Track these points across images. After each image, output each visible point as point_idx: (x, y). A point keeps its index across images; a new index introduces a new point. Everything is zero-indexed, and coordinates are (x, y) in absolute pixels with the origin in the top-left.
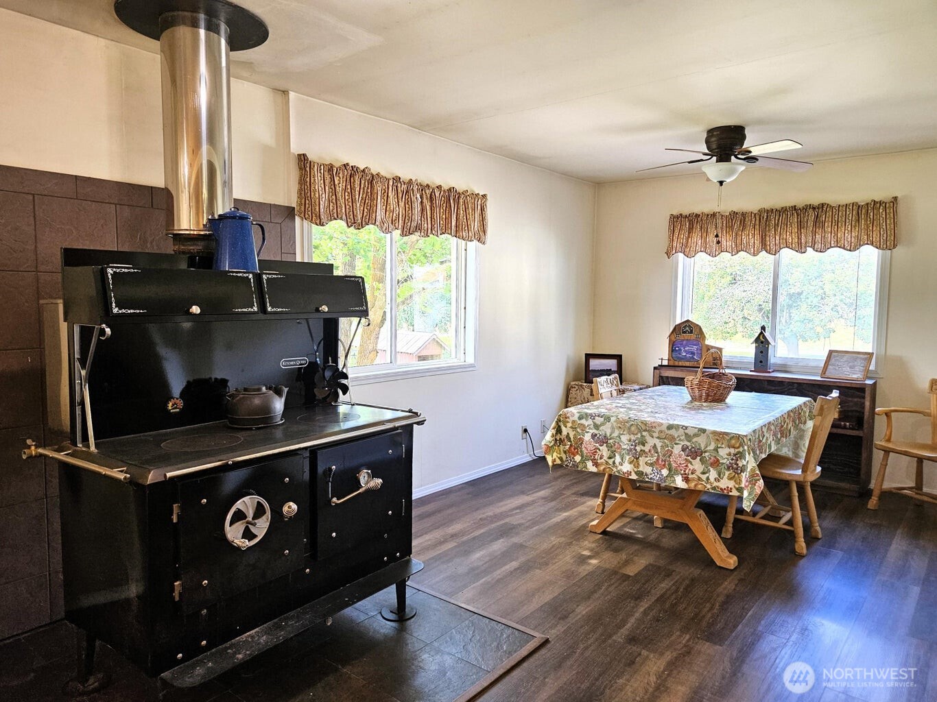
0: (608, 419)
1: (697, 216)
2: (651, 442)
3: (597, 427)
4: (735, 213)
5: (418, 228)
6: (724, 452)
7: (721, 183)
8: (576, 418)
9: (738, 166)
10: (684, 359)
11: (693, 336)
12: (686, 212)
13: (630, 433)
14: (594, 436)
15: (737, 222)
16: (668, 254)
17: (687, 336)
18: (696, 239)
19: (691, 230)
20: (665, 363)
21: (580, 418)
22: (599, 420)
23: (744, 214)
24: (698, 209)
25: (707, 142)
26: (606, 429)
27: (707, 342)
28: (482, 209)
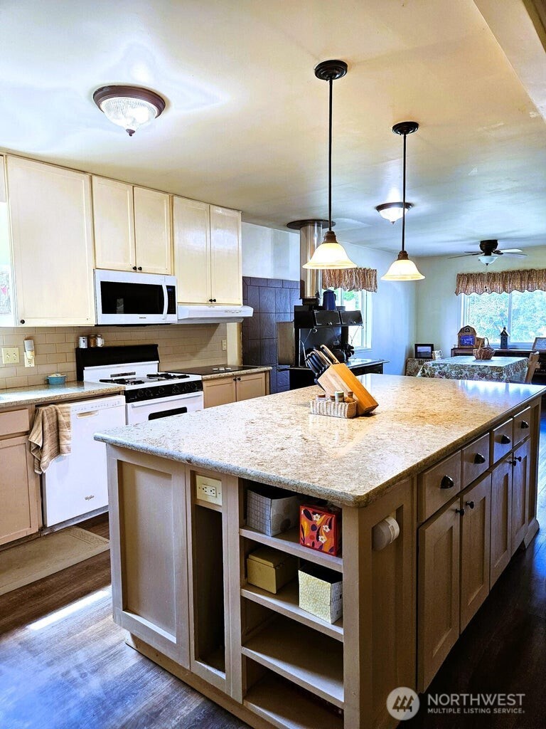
0: (446, 365)
1: (471, 275)
2: (465, 373)
3: (441, 368)
4: (490, 273)
5: (354, 288)
6: (494, 374)
7: (487, 264)
8: (431, 366)
9: (495, 257)
10: (466, 344)
11: (470, 333)
12: (465, 272)
13: (455, 370)
14: (439, 372)
15: (492, 277)
16: (457, 293)
17: (467, 333)
18: (471, 286)
19: (468, 281)
20: (457, 347)
21: (433, 366)
22: (441, 366)
23: (494, 274)
24: (471, 271)
25: (481, 246)
26: (445, 369)
27: (477, 336)
28: (375, 277)
